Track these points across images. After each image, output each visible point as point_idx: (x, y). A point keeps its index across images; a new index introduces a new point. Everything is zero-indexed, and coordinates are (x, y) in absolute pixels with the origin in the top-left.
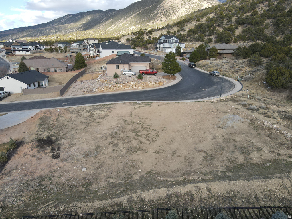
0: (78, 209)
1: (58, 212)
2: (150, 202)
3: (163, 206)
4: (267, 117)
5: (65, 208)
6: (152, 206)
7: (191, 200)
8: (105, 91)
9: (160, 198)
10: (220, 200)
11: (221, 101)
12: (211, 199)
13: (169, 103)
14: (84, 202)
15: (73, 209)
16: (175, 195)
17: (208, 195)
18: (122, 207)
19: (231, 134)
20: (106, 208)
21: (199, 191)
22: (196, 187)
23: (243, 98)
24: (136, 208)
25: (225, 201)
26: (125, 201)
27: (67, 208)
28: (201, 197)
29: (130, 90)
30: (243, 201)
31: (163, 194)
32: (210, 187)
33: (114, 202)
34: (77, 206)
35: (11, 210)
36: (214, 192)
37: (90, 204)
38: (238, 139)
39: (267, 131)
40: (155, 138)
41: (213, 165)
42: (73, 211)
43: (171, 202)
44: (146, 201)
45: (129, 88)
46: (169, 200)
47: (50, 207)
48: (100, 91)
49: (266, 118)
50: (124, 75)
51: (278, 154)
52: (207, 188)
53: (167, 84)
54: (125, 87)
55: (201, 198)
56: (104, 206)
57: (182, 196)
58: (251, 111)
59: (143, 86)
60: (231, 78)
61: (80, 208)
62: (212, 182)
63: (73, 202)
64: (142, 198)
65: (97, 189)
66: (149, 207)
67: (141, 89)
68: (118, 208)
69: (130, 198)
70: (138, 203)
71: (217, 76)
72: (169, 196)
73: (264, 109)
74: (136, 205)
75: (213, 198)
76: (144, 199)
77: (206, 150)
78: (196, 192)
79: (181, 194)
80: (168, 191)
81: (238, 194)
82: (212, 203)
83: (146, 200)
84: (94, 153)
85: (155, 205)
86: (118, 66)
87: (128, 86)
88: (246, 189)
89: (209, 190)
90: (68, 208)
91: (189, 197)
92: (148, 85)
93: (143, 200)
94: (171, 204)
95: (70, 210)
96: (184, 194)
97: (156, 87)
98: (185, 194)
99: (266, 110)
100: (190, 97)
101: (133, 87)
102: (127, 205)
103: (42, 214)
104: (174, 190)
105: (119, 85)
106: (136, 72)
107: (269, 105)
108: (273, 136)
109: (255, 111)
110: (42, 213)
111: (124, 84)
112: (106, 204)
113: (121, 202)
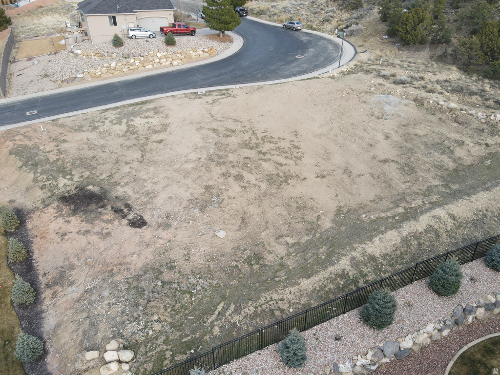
0: (280, 302)
1: (249, 319)
2: (385, 257)
3: (404, 259)
4: (430, 92)
5: (256, 308)
6: (389, 262)
7: (436, 238)
8: (104, 76)
9: (394, 247)
10: (470, 228)
11: (345, 75)
12: (459, 229)
13: (260, 88)
14: (281, 289)
15: (270, 305)
16: (413, 236)
17: (454, 224)
18: (349, 277)
19: (404, 126)
20: (325, 287)
21: (441, 222)
22: (434, 217)
23: (373, 65)
24: (369, 272)
25: (476, 227)
26: (348, 268)
27: (259, 308)
28: (446, 229)
29: (157, 69)
30: (496, 221)
31: (396, 240)
32: (450, 212)
33: (331, 273)
34: (273, 298)
35: (151, 346)
36: (459, 218)
37: (294, 288)
38: (420, 132)
39: (447, 113)
40: (298, 153)
41: (423, 179)
42: (274, 308)
43: (412, 248)
44: (378, 258)
45: (153, 65)
46: (408, 247)
47: (227, 315)
48: (95, 77)
49: (429, 94)
50: (132, 38)
51: (487, 145)
52: (449, 214)
53: (223, 51)
54: (145, 64)
55: (447, 231)
56: (320, 284)
57: (423, 235)
58: (402, 85)
59: (181, 59)
60: (323, 32)
61: (282, 300)
62: (448, 204)
63: (261, 293)
64: (369, 255)
65: (278, 261)
66: (387, 265)
67: (178, 65)
68: (343, 280)
69: (352, 260)
70: (368, 264)
71: (299, 29)
72: (405, 241)
73: (417, 80)
74: (367, 268)
75: (461, 226)
76: (374, 256)
77: (393, 159)
78: (437, 224)
79: (420, 233)
80: (399, 232)
81: (488, 213)
82: (463, 234)
83: (377, 255)
84: (213, 200)
85: (393, 259)
86: (114, 18)
87: (151, 61)
88: (494, 203)
89: (453, 217)
90: (261, 306)
91: (432, 235)
92: (190, 57)
93: (372, 258)
94: (413, 251)
95: (267, 308)
96: (423, 231)
97: (206, 58)
98: (425, 231)
99: (420, 81)
100: (286, 73)
101: (161, 64)
102: (356, 272)
103: (222, 331)
104: (407, 228)
105: (132, 61)
106: (154, 31)
107: (419, 73)
108: (461, 120)
109: (407, 85)
110: (221, 329)
111: (142, 59)
112: (320, 281)
113: (343, 270)
